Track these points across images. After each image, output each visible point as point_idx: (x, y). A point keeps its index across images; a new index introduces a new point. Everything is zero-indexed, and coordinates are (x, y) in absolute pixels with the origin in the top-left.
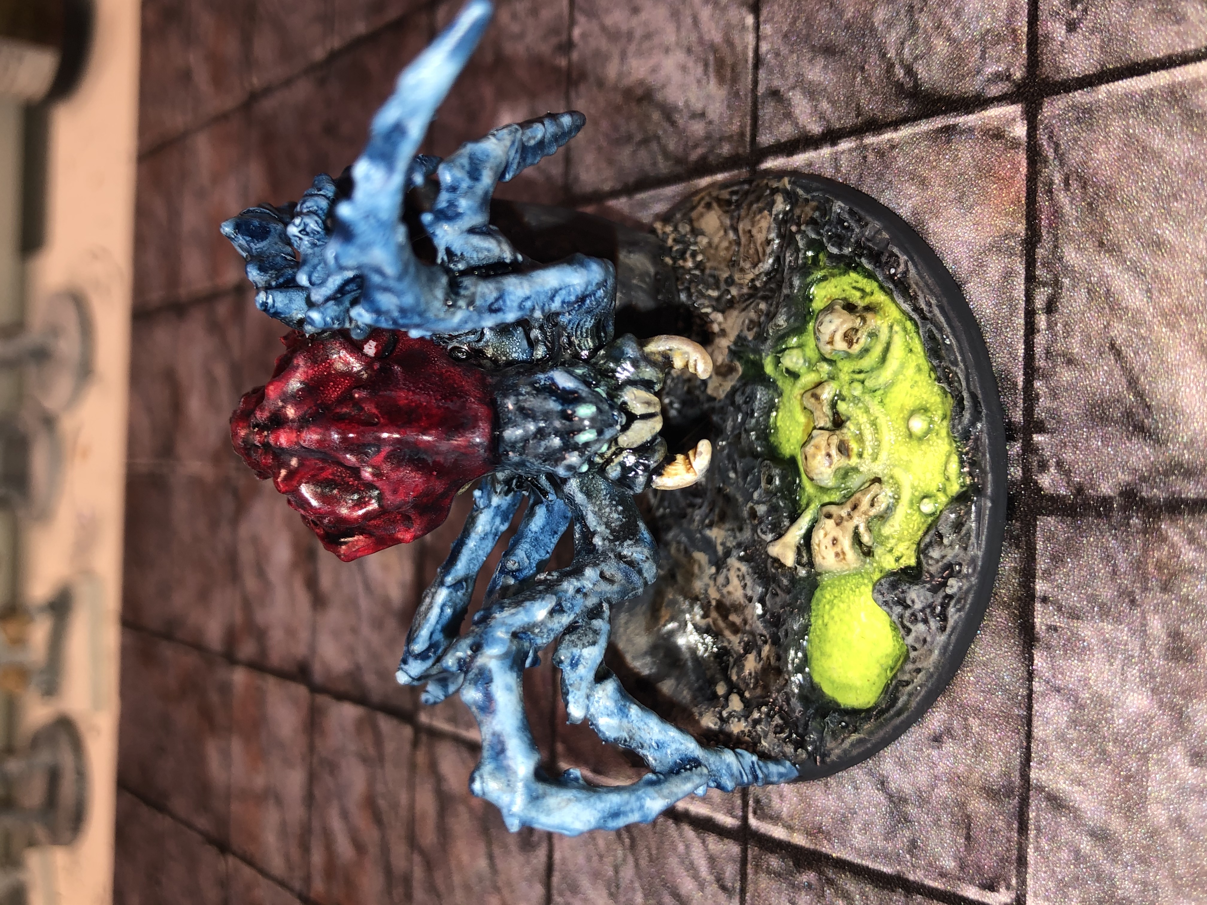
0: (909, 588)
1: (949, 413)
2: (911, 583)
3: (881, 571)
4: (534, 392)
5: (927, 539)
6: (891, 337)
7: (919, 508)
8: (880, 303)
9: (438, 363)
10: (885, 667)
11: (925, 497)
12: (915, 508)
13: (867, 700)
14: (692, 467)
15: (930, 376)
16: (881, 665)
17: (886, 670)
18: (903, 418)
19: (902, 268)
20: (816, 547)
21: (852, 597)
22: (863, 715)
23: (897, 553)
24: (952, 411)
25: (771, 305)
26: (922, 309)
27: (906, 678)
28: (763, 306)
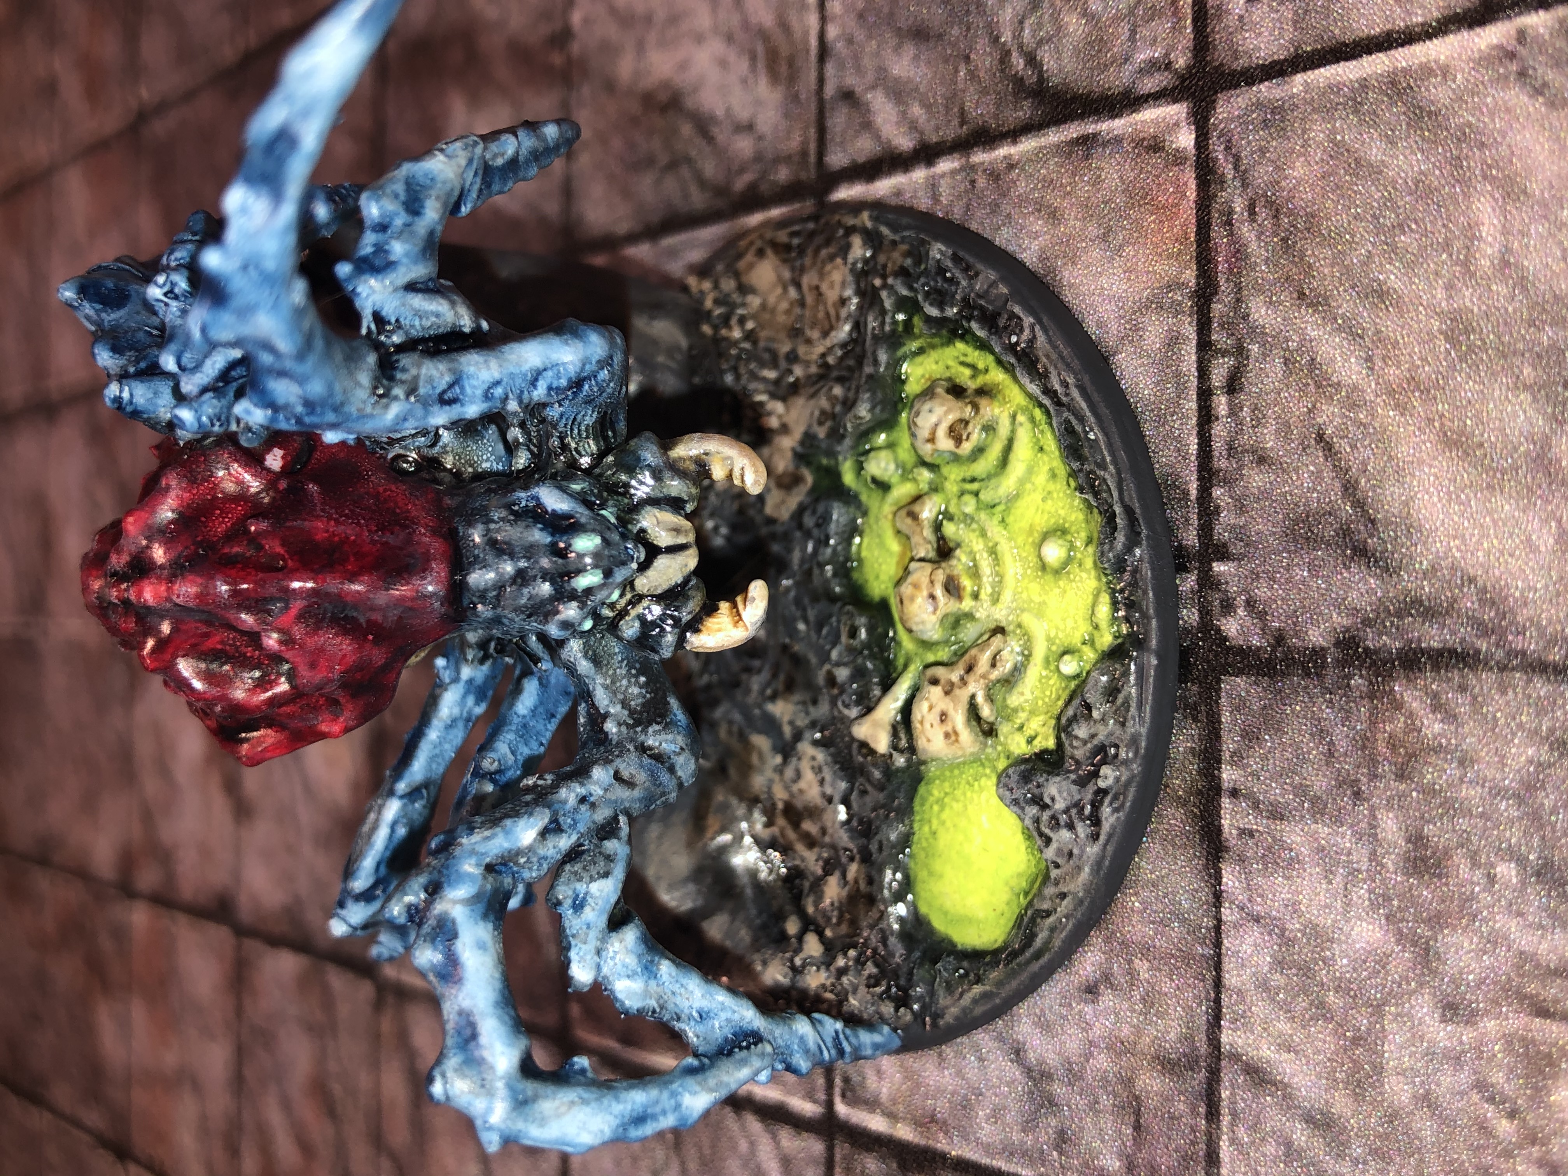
0: (1047, 780)
1: (1095, 535)
2: (1049, 773)
3: (1008, 757)
4: (512, 518)
5: (1070, 712)
6: (1013, 431)
7: (1057, 667)
8: (998, 384)
9: (373, 478)
10: (1017, 890)
11: (1065, 653)
12: (1052, 668)
13: (992, 939)
14: (741, 619)
15: (1068, 485)
16: (1012, 889)
17: (1018, 895)
18: (1033, 542)
19: (1027, 333)
20: (918, 725)
21: (969, 794)
22: (988, 959)
23: (1029, 731)
24: (1100, 532)
25: (849, 389)
26: (1055, 392)
27: (1045, 906)
28: (838, 391)
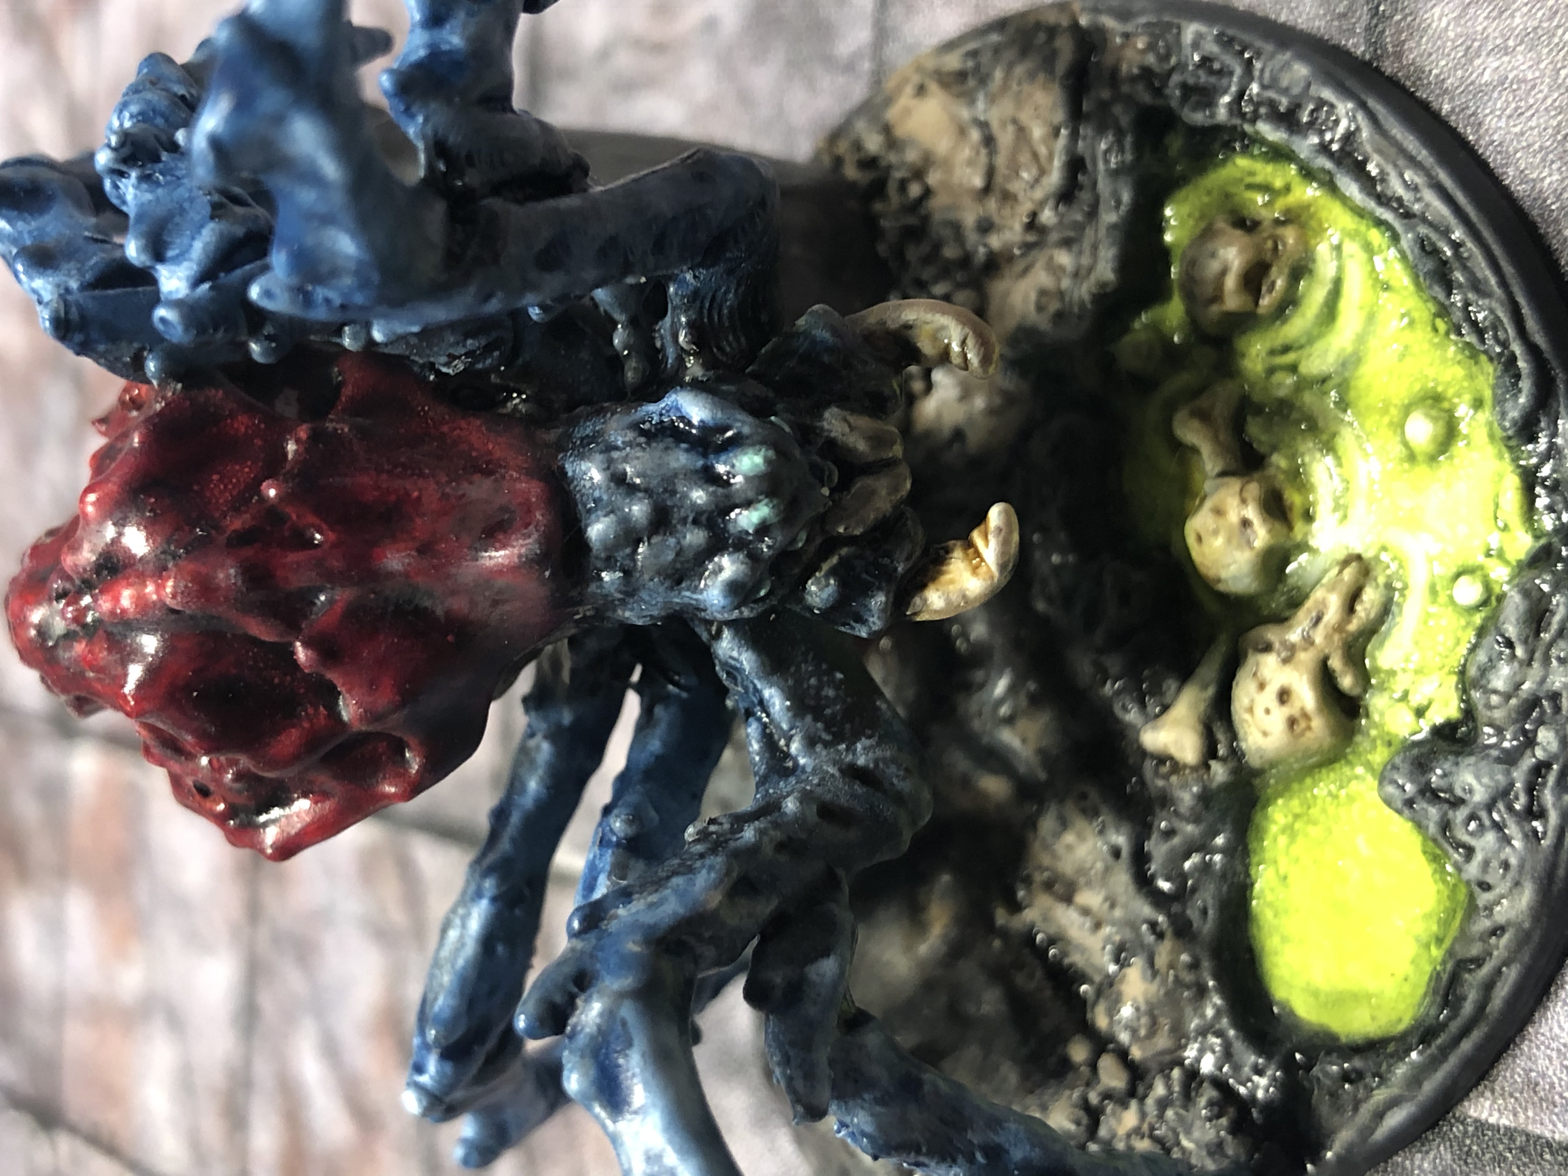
0: (1457, 764)
2: (1458, 754)
6: (1340, 269)
7: (1451, 598)
10: (1424, 937)
12: (1443, 598)
13: (1394, 1017)
14: (982, 560)
16: (1417, 939)
17: (1427, 946)
18: (1391, 424)
20: (1247, 716)
23: (1416, 700)
26: (1400, 200)
27: (1475, 950)
